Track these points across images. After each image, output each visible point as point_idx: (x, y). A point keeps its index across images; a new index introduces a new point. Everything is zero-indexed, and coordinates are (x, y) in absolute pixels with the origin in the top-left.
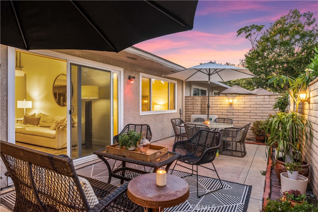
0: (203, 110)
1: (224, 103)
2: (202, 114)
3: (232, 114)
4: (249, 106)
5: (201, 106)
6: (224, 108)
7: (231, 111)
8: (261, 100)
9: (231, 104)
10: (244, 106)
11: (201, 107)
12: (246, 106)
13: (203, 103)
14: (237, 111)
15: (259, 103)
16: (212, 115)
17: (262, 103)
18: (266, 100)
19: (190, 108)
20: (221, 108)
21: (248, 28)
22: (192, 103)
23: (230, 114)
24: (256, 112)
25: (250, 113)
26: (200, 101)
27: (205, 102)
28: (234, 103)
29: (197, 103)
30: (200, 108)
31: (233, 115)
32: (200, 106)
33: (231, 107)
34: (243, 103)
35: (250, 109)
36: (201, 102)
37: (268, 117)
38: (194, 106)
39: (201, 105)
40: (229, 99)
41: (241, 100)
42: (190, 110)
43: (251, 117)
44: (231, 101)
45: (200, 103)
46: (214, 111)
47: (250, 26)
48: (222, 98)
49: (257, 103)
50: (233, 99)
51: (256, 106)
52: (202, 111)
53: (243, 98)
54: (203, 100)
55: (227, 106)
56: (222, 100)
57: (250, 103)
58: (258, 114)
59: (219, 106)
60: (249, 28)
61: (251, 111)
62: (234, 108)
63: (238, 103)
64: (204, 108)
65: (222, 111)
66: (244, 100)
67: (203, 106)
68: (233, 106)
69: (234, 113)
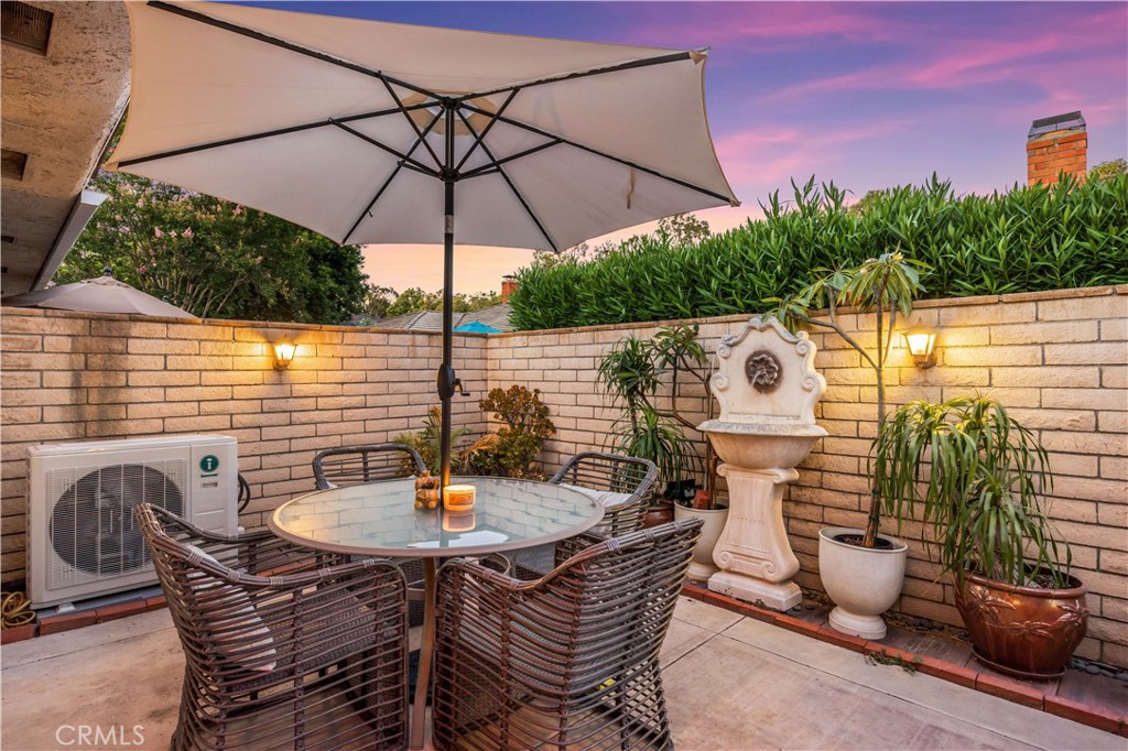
0: (91, 412)
1: (240, 363)
2: (85, 438)
3: (284, 418)
4: (360, 376)
5: (77, 381)
6: (239, 392)
7: (282, 404)
8: (402, 351)
9: (280, 368)
10: (340, 376)
11: (76, 387)
12: (351, 376)
13: (96, 360)
14: (311, 403)
15: (398, 363)
16: (163, 432)
17: (407, 363)
18: (420, 351)
20: (225, 393)
23: (274, 421)
24: (386, 400)
25: (365, 407)
26: (66, 344)
27: (111, 352)
28: (296, 363)
29: (39, 361)
30: (65, 397)
31: (291, 424)
32: (65, 379)
33: (281, 384)
34: (336, 363)
35: (363, 388)
36: (74, 352)
37: (427, 419)
39: (76, 372)
40: (271, 341)
41: (329, 351)
43: (371, 425)
44: (284, 350)
45: (62, 361)
46: (178, 408)
48: (229, 332)
49: (393, 363)
51: (387, 375)
52: (80, 414)
53: (337, 338)
54: (93, 343)
55: (258, 377)
56: (233, 345)
57: (364, 363)
58: (394, 411)
59: (209, 377)
61: (371, 401)
62: (299, 389)
63: (315, 363)
64: (102, 395)
65: (231, 406)
66: (340, 350)
67: (93, 379)
68: (292, 375)
69: (295, 415)
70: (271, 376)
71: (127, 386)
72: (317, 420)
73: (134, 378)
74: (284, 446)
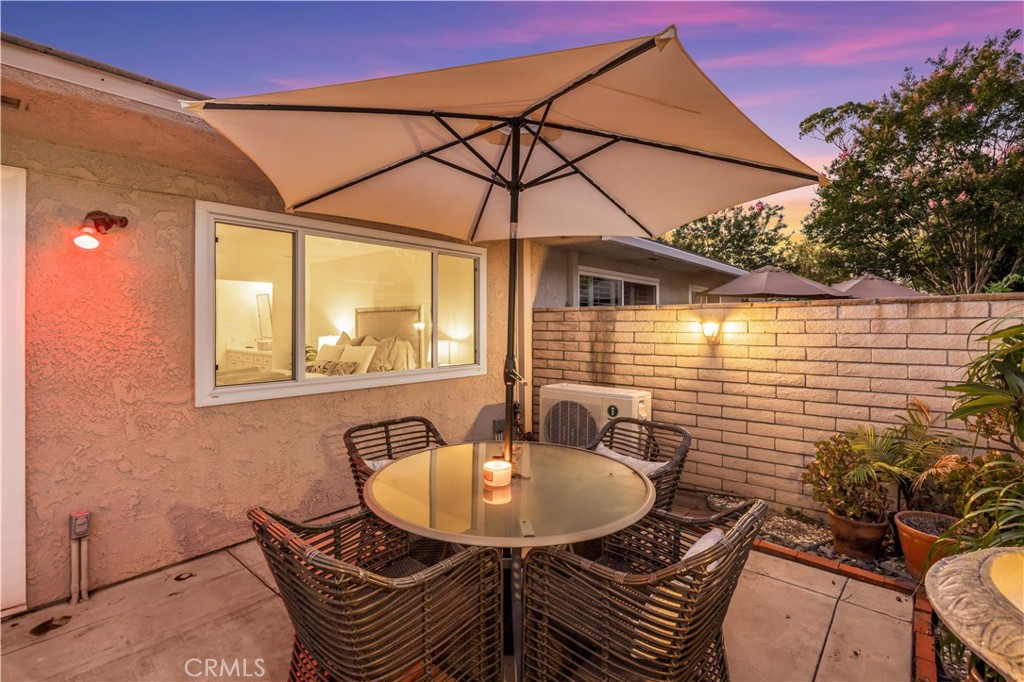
0: (599, 367)
1: (681, 338)
2: (597, 382)
3: (717, 387)
4: (799, 353)
5: (592, 348)
6: (681, 361)
7: (714, 374)
8: (863, 326)
9: (713, 344)
10: (772, 352)
11: (592, 352)
12: (785, 352)
13: (601, 336)
14: (742, 376)
15: (854, 339)
17: (869, 340)
18: (891, 325)
19: (552, 354)
20: (671, 361)
21: (832, 112)
22: (559, 335)
23: (709, 389)
24: (835, 382)
25: (805, 387)
26: (587, 326)
27: (607, 331)
28: (728, 338)
29: (579, 336)
30: (587, 357)
31: (723, 393)
32: (587, 346)
33: (714, 356)
34: (770, 339)
35: (802, 366)
36: (591, 331)
37: (905, 414)
38: (568, 348)
39: (593, 343)
40: (702, 320)
41: (760, 328)
42: (551, 363)
43: (811, 408)
44: (711, 328)
45: (585, 336)
46: (642, 370)
47: (838, 108)
48: (673, 313)
50: (722, 320)
51: (836, 354)
52: (594, 368)
53: (769, 314)
54: (600, 325)
55: (695, 349)
56: (676, 325)
57: (804, 339)
59: (661, 349)
60: (835, 115)
61: (812, 381)
62: (729, 363)
63: (744, 339)
64: (604, 358)
65: (675, 372)
66: (775, 327)
67: (600, 347)
68: (723, 350)
69: (726, 386)
70: (705, 350)
71: (614, 353)
72: (748, 393)
73: (619, 348)
74: (717, 411)
